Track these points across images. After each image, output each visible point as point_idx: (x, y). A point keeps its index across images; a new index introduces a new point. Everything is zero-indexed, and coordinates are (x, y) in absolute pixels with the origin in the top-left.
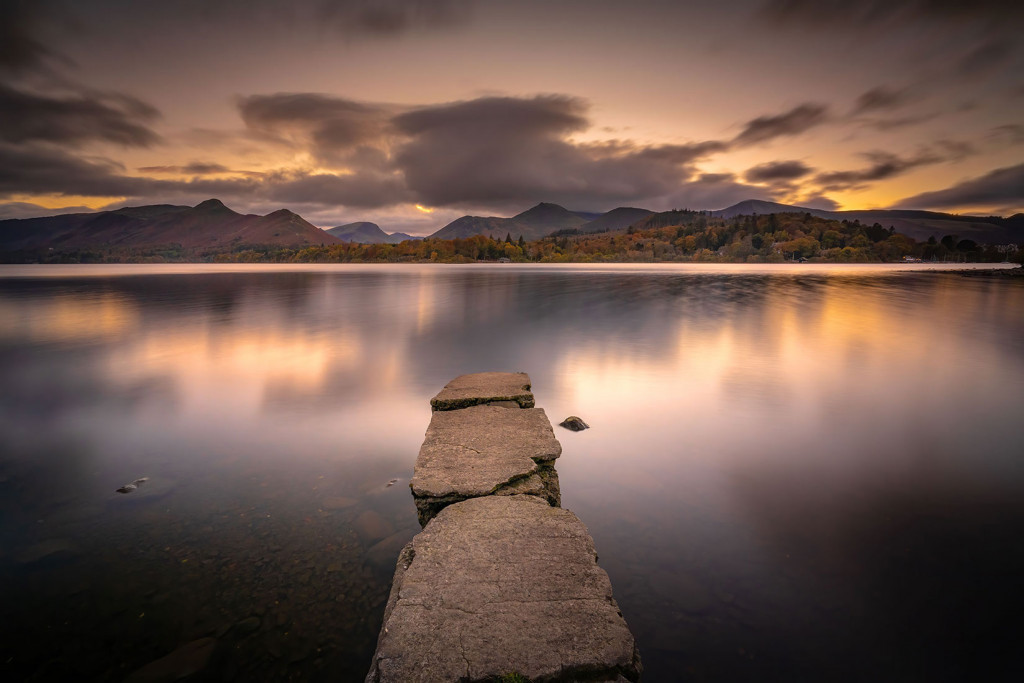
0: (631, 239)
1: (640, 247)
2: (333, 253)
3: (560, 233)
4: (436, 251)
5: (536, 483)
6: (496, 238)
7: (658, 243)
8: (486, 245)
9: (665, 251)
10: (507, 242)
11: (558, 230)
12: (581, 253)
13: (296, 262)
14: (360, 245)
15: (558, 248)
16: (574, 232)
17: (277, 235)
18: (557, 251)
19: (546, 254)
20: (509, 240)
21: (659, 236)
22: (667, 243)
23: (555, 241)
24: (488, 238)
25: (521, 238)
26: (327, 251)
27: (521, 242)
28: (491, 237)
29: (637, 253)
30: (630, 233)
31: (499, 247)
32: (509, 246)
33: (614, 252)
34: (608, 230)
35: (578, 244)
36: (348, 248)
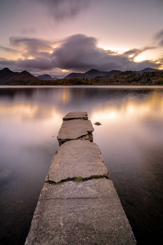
0: (115, 79)
1: (117, 81)
2: (39, 83)
3: (97, 77)
4: (65, 82)
5: (87, 137)
6: (80, 79)
7: (122, 80)
8: (78, 81)
9: (124, 82)
10: (83, 80)
11: (96, 76)
12: (102, 83)
13: (29, 85)
14: (46, 80)
15: (96, 81)
16: (101, 77)
17: (24, 78)
18: (96, 82)
19: (93, 83)
20: (84, 79)
21: (123, 78)
22: (125, 80)
23: (95, 80)
24: (78, 79)
25: (87, 79)
26: (37, 82)
27: (87, 80)
28: (79, 79)
29: (117, 83)
30: (115, 77)
31: (81, 81)
32: (84, 81)
33: (111, 83)
34: (110, 77)
35: (101, 80)
36: (42, 81)
